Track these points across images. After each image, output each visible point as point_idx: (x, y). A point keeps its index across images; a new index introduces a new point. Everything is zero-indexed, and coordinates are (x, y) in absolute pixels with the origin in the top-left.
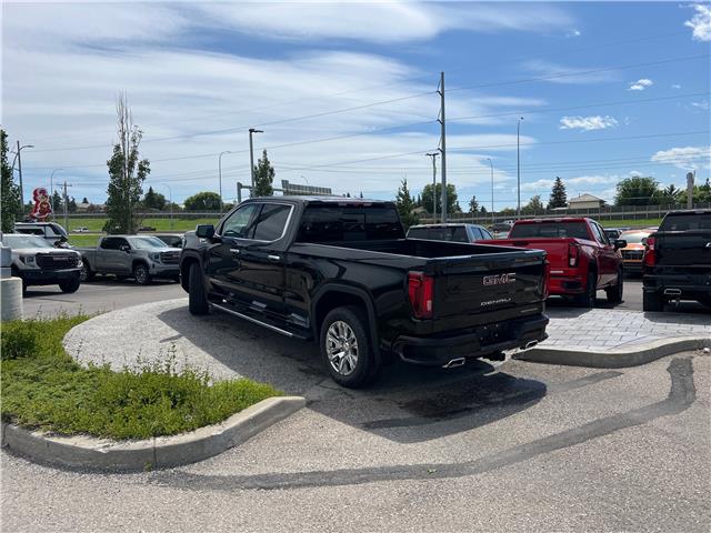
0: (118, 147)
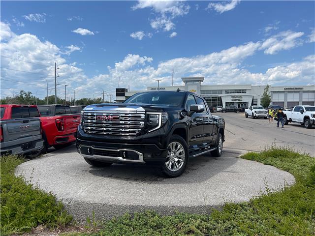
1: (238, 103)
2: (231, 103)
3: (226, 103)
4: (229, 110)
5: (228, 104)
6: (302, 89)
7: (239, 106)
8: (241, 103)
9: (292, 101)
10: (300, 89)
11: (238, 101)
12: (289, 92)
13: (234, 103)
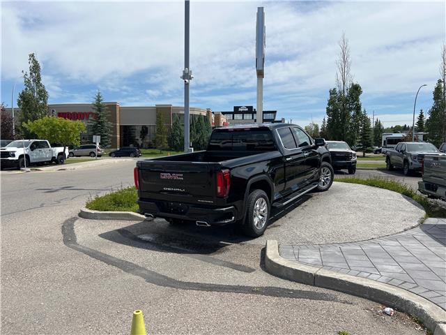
0: (440, 81)
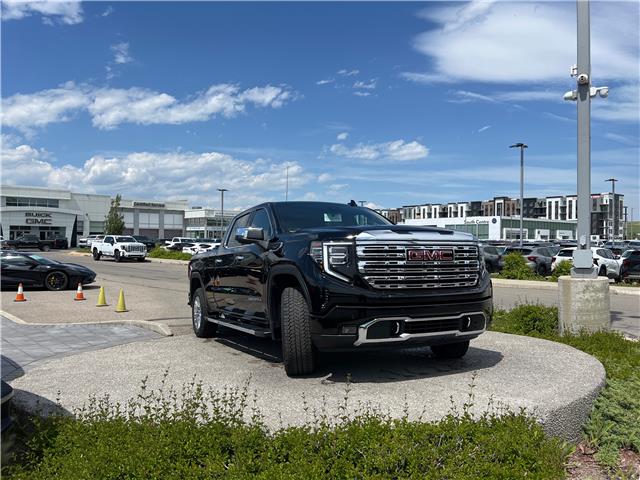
1: (41, 228)
2: (22, 228)
3: (12, 227)
4: (23, 244)
5: (15, 232)
6: (163, 206)
7: (42, 236)
8: (47, 228)
9: (146, 227)
10: (160, 205)
11: (41, 225)
12: (142, 211)
13: (29, 228)
